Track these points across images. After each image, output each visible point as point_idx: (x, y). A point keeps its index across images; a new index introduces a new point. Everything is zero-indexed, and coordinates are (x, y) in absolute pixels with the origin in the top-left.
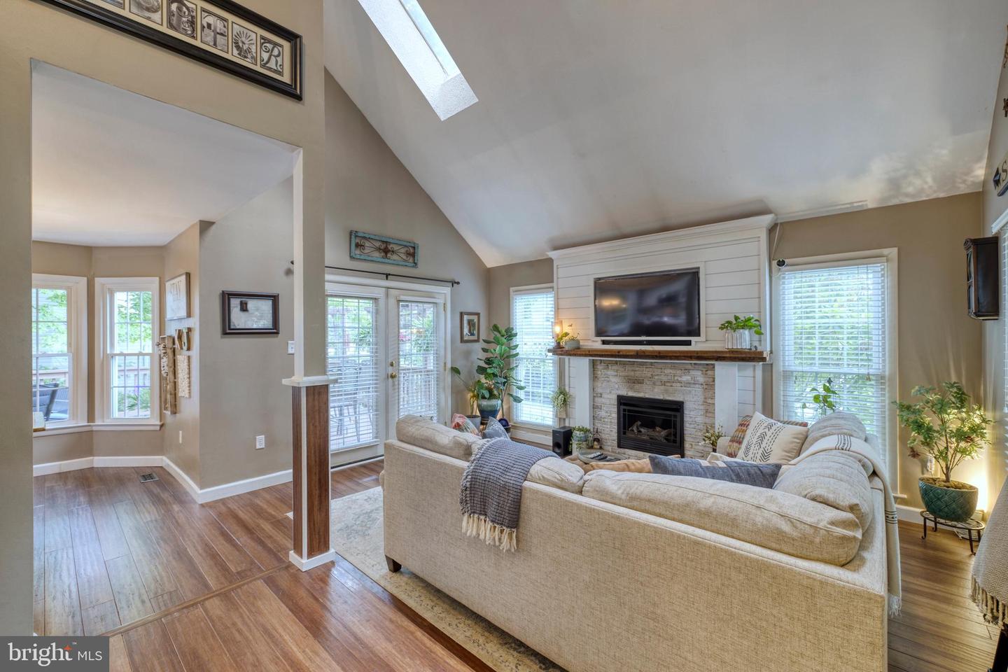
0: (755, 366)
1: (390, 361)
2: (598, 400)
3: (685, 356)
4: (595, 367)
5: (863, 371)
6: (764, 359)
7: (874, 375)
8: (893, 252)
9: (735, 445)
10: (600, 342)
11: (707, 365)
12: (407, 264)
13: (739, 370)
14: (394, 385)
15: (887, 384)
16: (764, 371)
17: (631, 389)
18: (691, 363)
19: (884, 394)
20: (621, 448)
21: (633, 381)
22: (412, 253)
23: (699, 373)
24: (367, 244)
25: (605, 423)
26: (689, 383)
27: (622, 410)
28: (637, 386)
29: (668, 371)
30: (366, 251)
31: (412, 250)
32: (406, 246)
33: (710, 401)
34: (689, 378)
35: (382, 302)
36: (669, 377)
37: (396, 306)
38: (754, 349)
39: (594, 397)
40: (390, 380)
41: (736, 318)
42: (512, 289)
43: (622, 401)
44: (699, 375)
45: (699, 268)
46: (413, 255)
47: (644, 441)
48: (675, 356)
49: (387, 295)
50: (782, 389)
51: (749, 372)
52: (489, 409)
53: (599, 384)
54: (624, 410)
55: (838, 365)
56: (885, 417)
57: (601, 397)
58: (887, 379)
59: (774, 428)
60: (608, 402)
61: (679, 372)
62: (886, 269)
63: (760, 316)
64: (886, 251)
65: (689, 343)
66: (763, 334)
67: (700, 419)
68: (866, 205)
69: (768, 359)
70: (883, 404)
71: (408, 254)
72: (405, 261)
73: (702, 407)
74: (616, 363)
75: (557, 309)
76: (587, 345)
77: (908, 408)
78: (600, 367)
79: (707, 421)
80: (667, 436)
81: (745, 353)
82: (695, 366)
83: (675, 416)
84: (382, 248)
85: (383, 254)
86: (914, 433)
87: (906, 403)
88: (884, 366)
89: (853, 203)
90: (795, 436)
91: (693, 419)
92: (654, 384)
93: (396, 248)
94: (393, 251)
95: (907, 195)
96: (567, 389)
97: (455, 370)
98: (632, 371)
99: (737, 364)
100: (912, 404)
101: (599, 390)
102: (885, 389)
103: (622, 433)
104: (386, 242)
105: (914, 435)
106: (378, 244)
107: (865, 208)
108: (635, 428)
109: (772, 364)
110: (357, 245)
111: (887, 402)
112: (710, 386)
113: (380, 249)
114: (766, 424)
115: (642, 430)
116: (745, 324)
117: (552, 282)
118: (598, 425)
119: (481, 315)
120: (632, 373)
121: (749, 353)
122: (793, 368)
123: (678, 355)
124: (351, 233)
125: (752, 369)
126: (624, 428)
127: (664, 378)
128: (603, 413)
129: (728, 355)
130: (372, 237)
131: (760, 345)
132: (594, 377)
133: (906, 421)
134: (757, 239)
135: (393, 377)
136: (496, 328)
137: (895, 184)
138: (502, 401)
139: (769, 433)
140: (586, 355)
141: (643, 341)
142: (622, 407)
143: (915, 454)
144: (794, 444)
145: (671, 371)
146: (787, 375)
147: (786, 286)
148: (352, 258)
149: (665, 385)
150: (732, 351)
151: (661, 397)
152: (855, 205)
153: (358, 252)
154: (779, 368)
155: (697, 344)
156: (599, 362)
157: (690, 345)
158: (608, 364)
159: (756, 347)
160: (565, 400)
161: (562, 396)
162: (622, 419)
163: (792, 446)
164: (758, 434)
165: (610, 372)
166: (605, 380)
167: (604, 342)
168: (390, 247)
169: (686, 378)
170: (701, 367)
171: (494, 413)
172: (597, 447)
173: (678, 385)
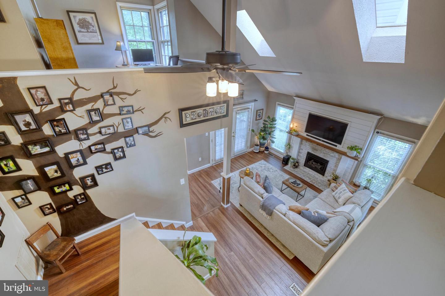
0: (355, 161)
4: (302, 142)
10: (306, 135)
11: (340, 155)
17: (313, 151)
20: (305, 166)
25: (301, 158)
28: (315, 151)
29: (327, 150)
33: (338, 163)
34: (333, 155)
36: (327, 152)
38: (357, 156)
39: (300, 149)
42: (277, 103)
43: (309, 154)
44: (337, 155)
47: (313, 167)
50: (362, 169)
53: (302, 146)
54: (309, 157)
57: (302, 150)
59: (345, 191)
60: (304, 152)
61: (330, 152)
63: (363, 146)
64: (416, 141)
65: (336, 146)
67: (333, 167)
69: (360, 161)
73: (334, 165)
75: (293, 118)
76: (301, 134)
80: (320, 168)
83: (326, 164)
90: (349, 196)
91: (330, 167)
92: (321, 152)
96: (291, 144)
97: (253, 131)
101: (302, 148)
103: (306, 162)
108: (311, 162)
112: (339, 159)
114: (343, 189)
115: (314, 163)
117: (294, 106)
118: (299, 158)
119: (264, 110)
120: (315, 147)
121: (354, 157)
125: (353, 162)
127: (325, 152)
128: (301, 155)
131: (359, 156)
132: (301, 144)
136: (269, 117)
138: (267, 141)
139: (343, 192)
140: (300, 137)
141: (321, 140)
149: (324, 154)
151: (322, 157)
154: (364, 162)
155: (339, 147)
158: (307, 142)
160: (289, 148)
161: (289, 146)
162: (307, 159)
163: (347, 198)
164: (340, 191)
166: (305, 146)
167: (307, 135)
171: (264, 144)
172: (297, 164)
173: (329, 155)
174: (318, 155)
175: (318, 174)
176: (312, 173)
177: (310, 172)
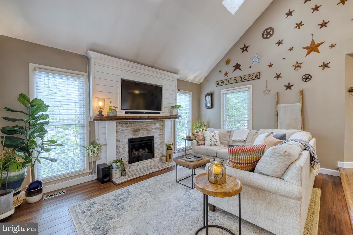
2: (118, 143)
10: (124, 113)
11: (162, 121)
17: (135, 134)
20: (130, 164)
21: (136, 131)
25: (122, 154)
27: (131, 145)
28: (137, 133)
29: (149, 125)
33: (161, 134)
36: (149, 127)
39: (116, 142)
43: (131, 141)
44: (158, 125)
53: (119, 135)
57: (119, 141)
60: (123, 143)
61: (153, 124)
64: (191, 92)
67: (159, 141)
68: (189, 81)
73: (159, 137)
78: (119, 126)
83: (152, 142)
91: (157, 142)
92: (144, 131)
98: (135, 126)
101: (119, 138)
120: (135, 127)
127: (147, 128)
128: (120, 150)
132: (116, 131)
145: (150, 124)
149: (148, 131)
151: (146, 136)
155: (162, 114)
156: (118, 123)
158: (124, 124)
162: (131, 150)
165: (124, 128)
166: (121, 133)
167: (126, 113)
169: (155, 127)
170: (159, 122)
173: (152, 130)
174: (141, 136)
175: (148, 160)
176: (142, 166)
177: (139, 167)
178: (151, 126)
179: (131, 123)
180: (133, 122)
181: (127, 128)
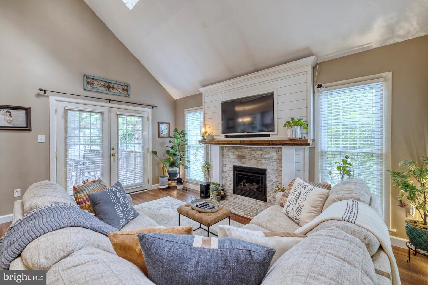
0: (304, 148)
1: (112, 147)
2: (224, 168)
3: (265, 143)
4: (223, 150)
5: (369, 151)
6: (309, 144)
7: (375, 153)
8: (389, 75)
9: (285, 198)
10: (224, 136)
11: (279, 148)
12: (123, 95)
13: (296, 151)
14: (114, 160)
15: (384, 159)
16: (310, 151)
17: (240, 162)
18: (270, 147)
19: (382, 165)
20: (235, 194)
21: (241, 158)
22: (126, 89)
23: (274, 153)
24: (95, 82)
25: (227, 180)
26: (270, 159)
27: (235, 174)
28: (243, 160)
29: (258, 152)
30: (94, 87)
31: (126, 88)
32: (122, 85)
33: (280, 169)
34: (269, 156)
35: (106, 116)
36: (259, 155)
37: (116, 118)
38: (303, 138)
39: (222, 166)
40: (112, 157)
41: (292, 119)
42: (185, 110)
43: (236, 169)
44: (274, 154)
45: (273, 93)
46: (127, 90)
47: (246, 191)
48: (261, 143)
49: (110, 111)
50: (320, 162)
51: (301, 152)
52: (173, 172)
53: (225, 159)
54: (237, 174)
55: (354, 147)
56: (382, 180)
57: (226, 166)
58: (384, 156)
59: (306, 189)
60: (229, 169)
61: (264, 152)
62: (384, 86)
63: (307, 119)
64: (384, 74)
65: (268, 136)
66: (308, 129)
67: (275, 179)
68: (372, 46)
69: (311, 144)
70: (381, 172)
71: (124, 90)
72: (122, 93)
73: (276, 172)
74: (233, 148)
75: (204, 119)
76: (218, 138)
77: (398, 174)
78: (225, 150)
79: (279, 180)
80: (258, 188)
81: (298, 140)
82: (273, 149)
83: (262, 178)
84: (106, 85)
85: (106, 89)
86: (401, 191)
87: (396, 171)
88: (382, 148)
89: (363, 45)
90: (320, 196)
91: (271, 179)
92: (251, 159)
93: (115, 86)
94: (113, 88)
95: (399, 37)
96: (210, 162)
97: (154, 153)
98: (241, 152)
99: (294, 147)
100: (401, 172)
101: (225, 163)
102: (382, 162)
103: (235, 186)
104: (109, 82)
105: (402, 192)
106: (103, 83)
107: (371, 48)
108: (242, 184)
109: (314, 147)
110: (88, 83)
111: (384, 170)
112: (280, 160)
113: (104, 86)
114: (301, 186)
115: (246, 184)
116: (298, 123)
117: (202, 106)
118: (224, 182)
119: (170, 124)
120: (241, 154)
121: (300, 140)
122: (326, 150)
123: (262, 142)
124: (84, 75)
125: (303, 150)
126: (237, 184)
127: (257, 156)
128: (226, 175)
129: (288, 142)
130: (98, 79)
131: (307, 136)
132: (222, 156)
133: (396, 183)
134: (305, 73)
135: (114, 155)
136: (176, 130)
137: (391, 29)
138: (179, 168)
139: (303, 193)
140: (217, 144)
141: (245, 135)
142: (236, 172)
143: (402, 205)
144: (319, 202)
145: (260, 152)
146: (323, 154)
147: (323, 100)
148: (85, 89)
149: (257, 160)
150: (291, 140)
151: (255, 167)
152: (365, 46)
153: (89, 86)
154: (318, 149)
155: (273, 136)
156: (224, 148)
157: (269, 137)
158: (229, 148)
159: (304, 137)
160: (208, 168)
161: (207, 166)
162: (235, 179)
163: (317, 203)
164: (296, 193)
165: (230, 153)
166: (227, 157)
167: (226, 136)
168: (111, 85)
169: (268, 156)
170: (275, 150)
171: (175, 174)
172: (222, 193)
173: (264, 160)
174: (248, 166)
175: (258, 200)
176: (248, 203)
177: (244, 203)
178: (262, 155)
179: (237, 148)
180: (239, 148)
181: (233, 154)
